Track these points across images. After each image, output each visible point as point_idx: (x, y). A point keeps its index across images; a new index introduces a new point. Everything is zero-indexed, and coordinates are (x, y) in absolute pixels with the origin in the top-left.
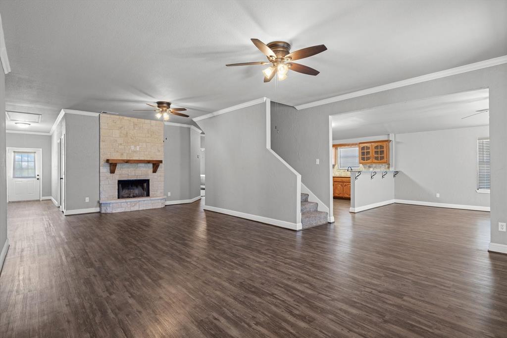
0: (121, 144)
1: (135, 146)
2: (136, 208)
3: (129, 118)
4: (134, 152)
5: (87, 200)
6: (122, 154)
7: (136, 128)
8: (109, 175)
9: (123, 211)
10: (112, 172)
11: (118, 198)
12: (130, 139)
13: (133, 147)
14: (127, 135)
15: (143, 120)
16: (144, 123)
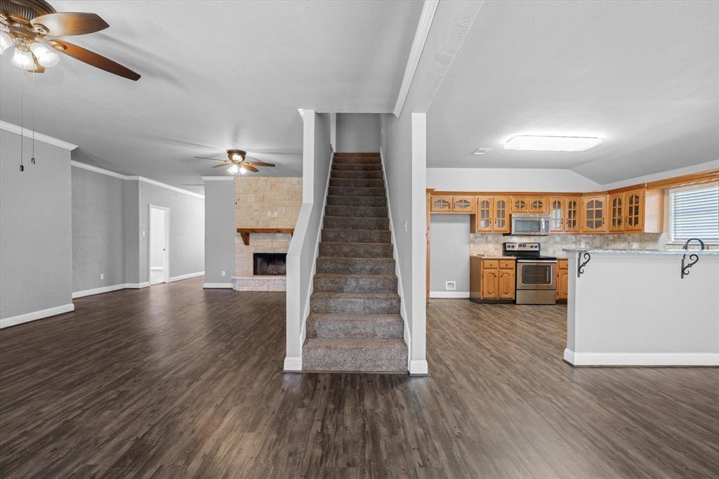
0: (256, 210)
1: (272, 212)
2: (264, 289)
3: (266, 178)
4: (273, 219)
5: (224, 273)
6: (258, 223)
7: (274, 189)
8: (243, 246)
9: (250, 290)
10: (247, 243)
11: (254, 274)
12: (267, 204)
13: (269, 213)
14: (263, 199)
15: (281, 179)
16: (284, 182)
